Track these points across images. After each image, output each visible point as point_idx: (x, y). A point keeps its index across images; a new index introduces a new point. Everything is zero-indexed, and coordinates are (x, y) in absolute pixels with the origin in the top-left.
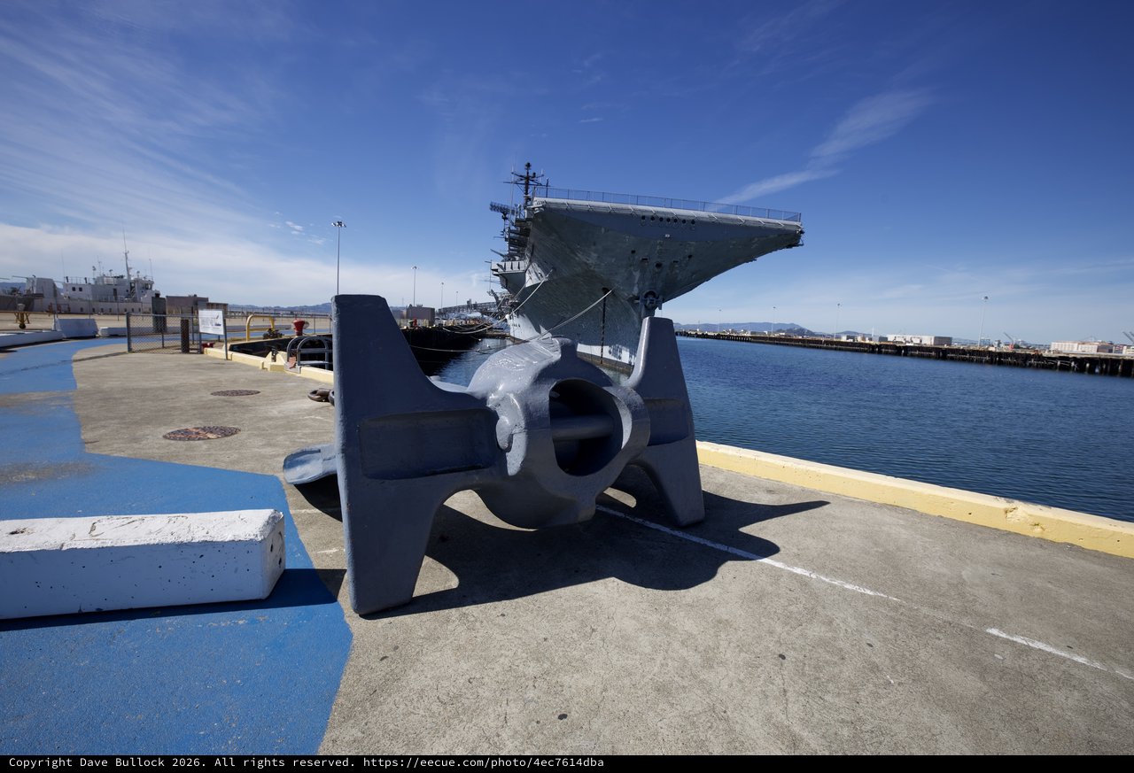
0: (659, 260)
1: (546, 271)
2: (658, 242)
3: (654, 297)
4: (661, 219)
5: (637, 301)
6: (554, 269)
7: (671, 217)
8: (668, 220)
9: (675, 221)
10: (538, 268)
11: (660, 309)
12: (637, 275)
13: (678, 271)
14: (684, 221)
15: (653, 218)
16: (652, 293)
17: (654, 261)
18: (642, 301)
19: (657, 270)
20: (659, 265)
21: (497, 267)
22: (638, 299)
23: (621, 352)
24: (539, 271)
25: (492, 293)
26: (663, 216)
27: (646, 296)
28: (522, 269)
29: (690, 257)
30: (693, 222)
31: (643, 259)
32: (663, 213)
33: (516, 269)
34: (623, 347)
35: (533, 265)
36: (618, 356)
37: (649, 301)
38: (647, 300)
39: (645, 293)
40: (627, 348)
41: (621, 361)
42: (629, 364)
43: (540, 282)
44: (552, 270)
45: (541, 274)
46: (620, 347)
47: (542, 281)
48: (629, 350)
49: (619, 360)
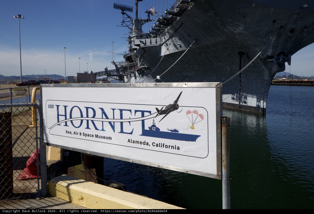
0: (294, 26)
1: (187, 43)
2: (296, 11)
3: (284, 55)
5: (270, 60)
6: (197, 40)
10: (178, 41)
11: (289, 64)
12: (273, 39)
13: (305, 35)
16: (282, 53)
17: (289, 27)
18: (276, 59)
19: (290, 35)
20: (292, 31)
21: (139, 43)
22: (272, 57)
23: (246, 98)
24: (179, 43)
25: (114, 63)
27: (278, 55)
28: (159, 43)
31: (281, 27)
33: (154, 44)
34: (248, 95)
35: (173, 39)
36: (243, 101)
37: (281, 60)
38: (279, 59)
39: (277, 53)
40: (253, 95)
41: (246, 105)
42: (257, 107)
43: (178, 51)
44: (194, 41)
45: (180, 46)
46: (245, 94)
47: (180, 50)
48: (256, 97)
49: (244, 104)
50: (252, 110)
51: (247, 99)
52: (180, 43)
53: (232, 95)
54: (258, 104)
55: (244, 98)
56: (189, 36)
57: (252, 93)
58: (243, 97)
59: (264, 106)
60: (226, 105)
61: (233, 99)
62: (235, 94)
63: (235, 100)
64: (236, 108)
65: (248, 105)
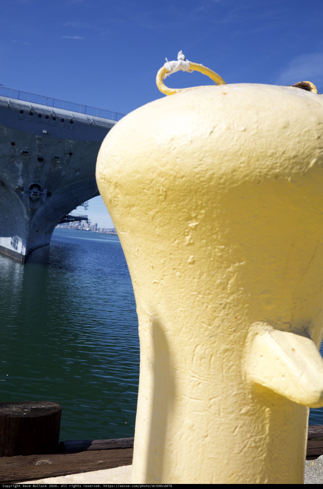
0: (40, 154)
2: (37, 136)
3: (39, 189)
4: (40, 116)
5: (22, 192)
7: (49, 114)
8: (47, 117)
9: (54, 119)
12: (20, 166)
13: (60, 167)
14: (63, 120)
15: (31, 114)
16: (37, 186)
17: (36, 153)
18: (26, 193)
19: (38, 164)
20: (40, 160)
22: (23, 190)
23: (18, 242)
26: (41, 112)
27: (31, 188)
29: (70, 154)
30: (71, 122)
31: (24, 152)
32: (42, 110)
36: (16, 247)
37: (32, 193)
38: (31, 192)
39: (30, 185)
42: (21, 253)
46: (18, 237)
49: (16, 251)
50: (18, 258)
59: (24, 253)
62: (13, 237)
63: (12, 246)
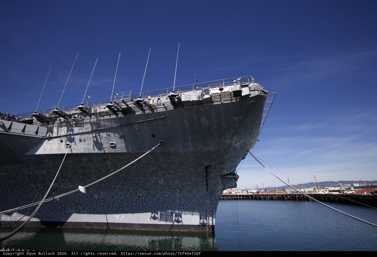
6: (164, 144)
23: (179, 215)
33: (29, 133)
34: (183, 212)
35: (104, 135)
36: (174, 220)
40: (193, 212)
41: (181, 224)
42: (200, 224)
43: (99, 152)
44: (159, 144)
45: (114, 145)
46: (177, 212)
47: (106, 152)
48: (199, 214)
49: (175, 223)
50: (192, 230)
51: (181, 217)
52: (117, 142)
53: (152, 214)
54: (203, 221)
55: (176, 216)
56: (154, 136)
57: (191, 209)
58: (174, 215)
59: (213, 223)
60: (138, 227)
61: (154, 218)
62: (159, 213)
63: (157, 220)
64: (161, 230)
65: (184, 224)
